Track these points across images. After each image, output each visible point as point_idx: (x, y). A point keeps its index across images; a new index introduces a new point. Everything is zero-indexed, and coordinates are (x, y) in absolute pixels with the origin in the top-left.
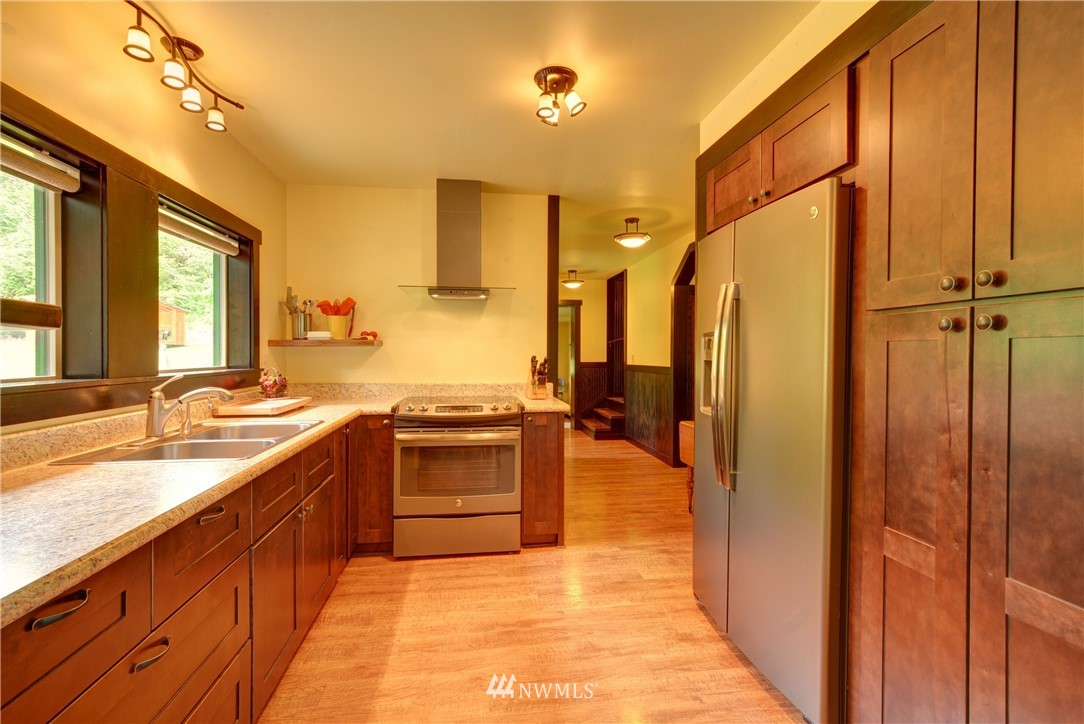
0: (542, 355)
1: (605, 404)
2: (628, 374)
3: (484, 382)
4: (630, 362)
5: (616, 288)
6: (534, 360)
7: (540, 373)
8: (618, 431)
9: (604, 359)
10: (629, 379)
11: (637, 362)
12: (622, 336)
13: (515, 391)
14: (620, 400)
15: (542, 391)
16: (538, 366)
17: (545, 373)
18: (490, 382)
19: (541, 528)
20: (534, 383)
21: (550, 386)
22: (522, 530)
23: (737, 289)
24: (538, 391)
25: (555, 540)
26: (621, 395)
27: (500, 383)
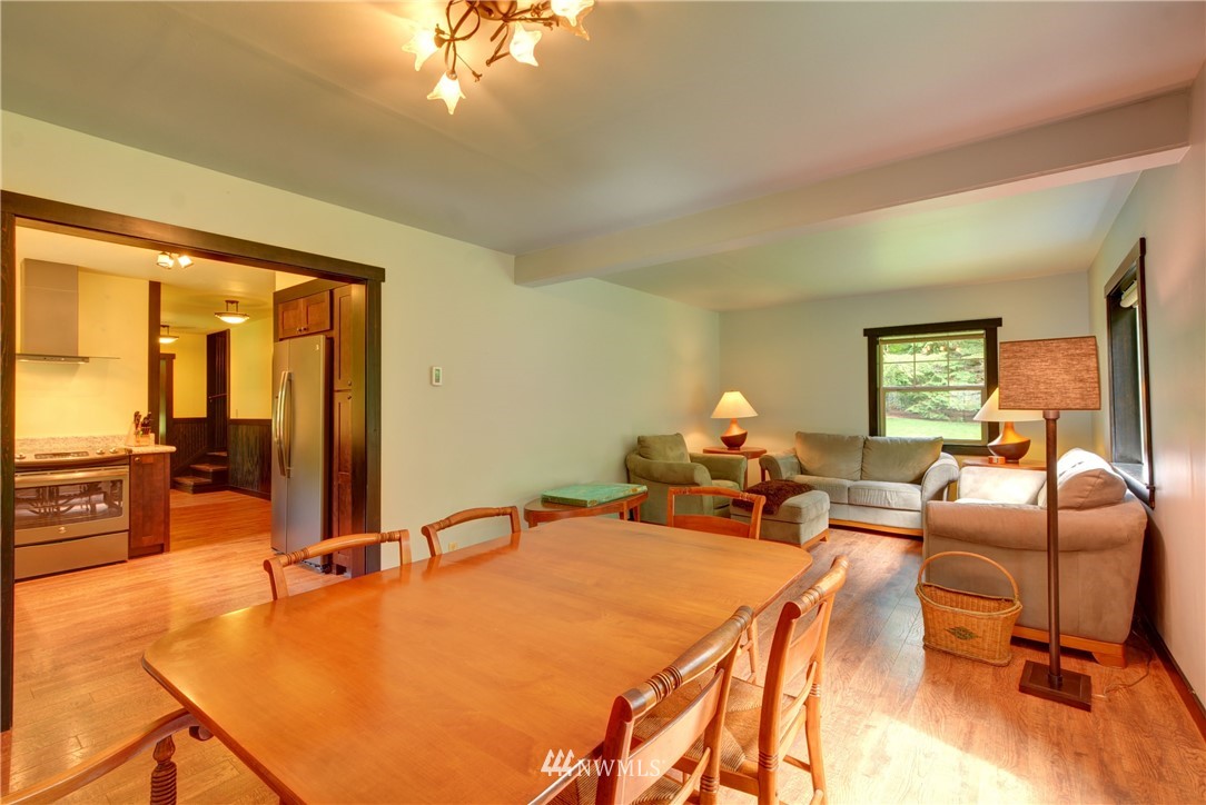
0: (144, 413)
1: (203, 459)
2: (232, 427)
3: (75, 435)
4: (233, 416)
5: (217, 345)
6: (137, 415)
7: (143, 425)
8: (221, 482)
9: (203, 414)
10: (232, 433)
11: (241, 416)
12: (225, 391)
13: (113, 441)
14: (224, 454)
15: (145, 439)
16: (141, 420)
17: (147, 426)
18: (85, 434)
19: (147, 541)
20: (137, 433)
21: (152, 436)
22: (129, 545)
23: (290, 375)
24: (141, 439)
25: (161, 549)
26: (225, 449)
27: (96, 435)
